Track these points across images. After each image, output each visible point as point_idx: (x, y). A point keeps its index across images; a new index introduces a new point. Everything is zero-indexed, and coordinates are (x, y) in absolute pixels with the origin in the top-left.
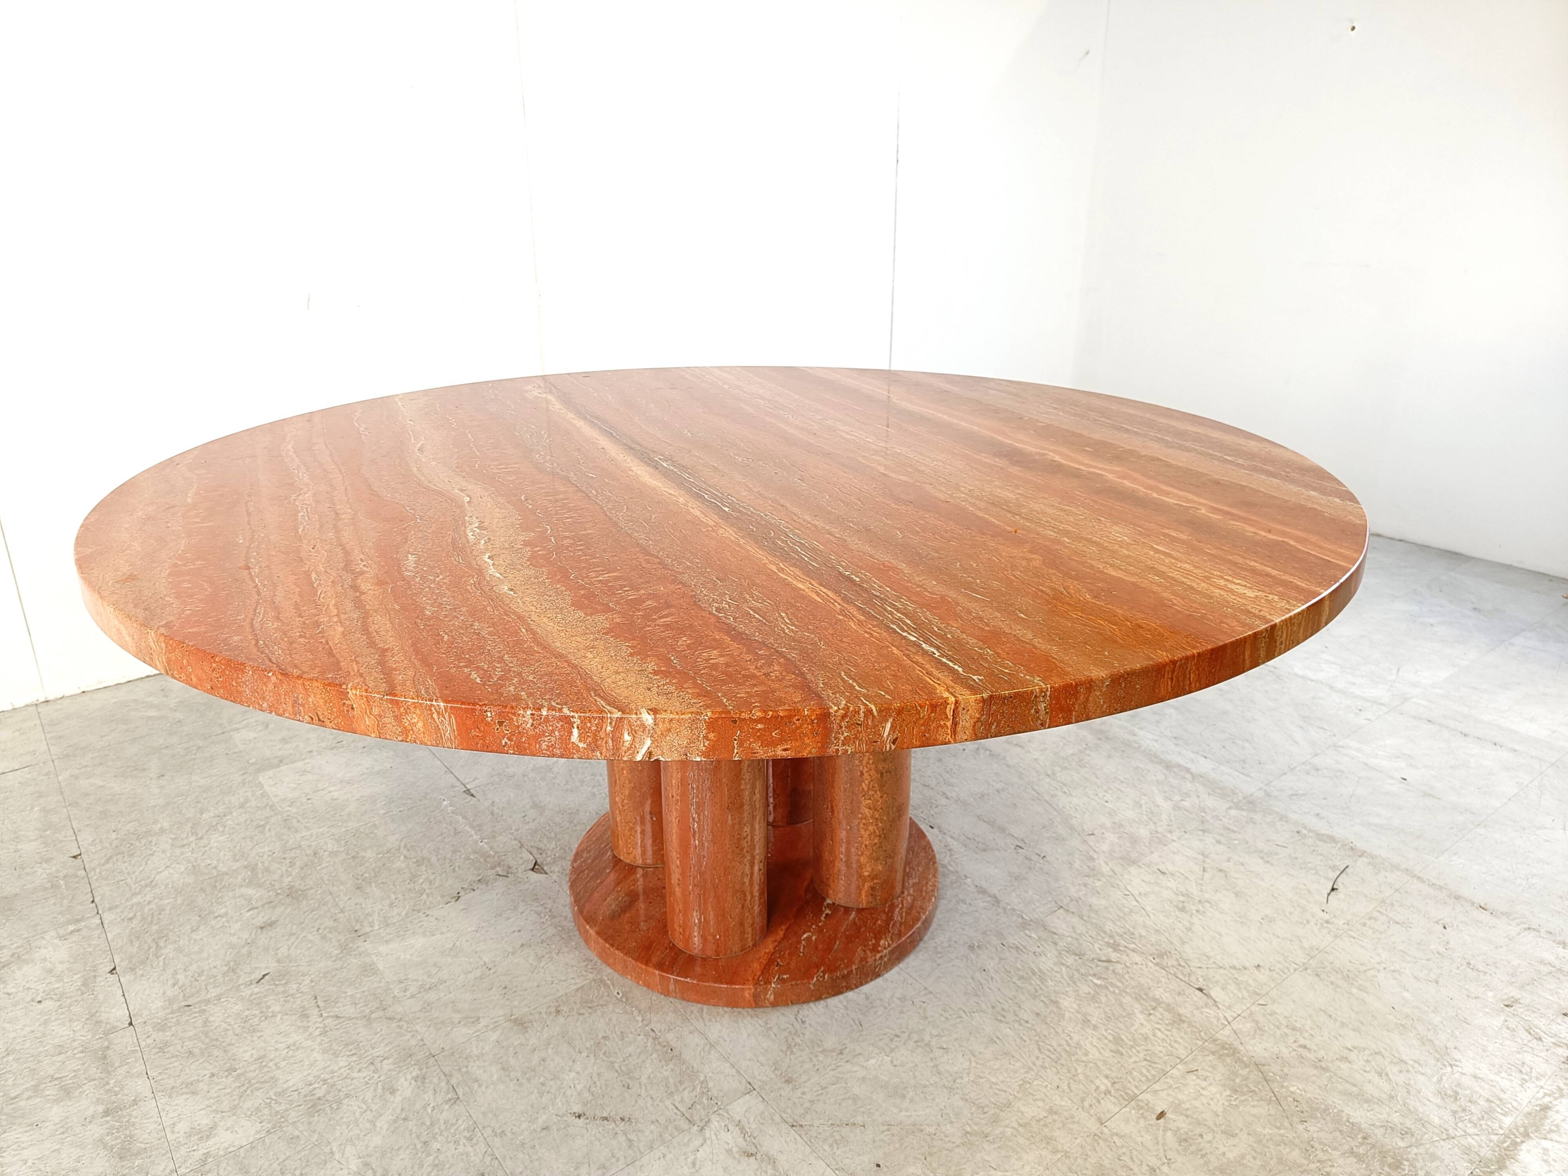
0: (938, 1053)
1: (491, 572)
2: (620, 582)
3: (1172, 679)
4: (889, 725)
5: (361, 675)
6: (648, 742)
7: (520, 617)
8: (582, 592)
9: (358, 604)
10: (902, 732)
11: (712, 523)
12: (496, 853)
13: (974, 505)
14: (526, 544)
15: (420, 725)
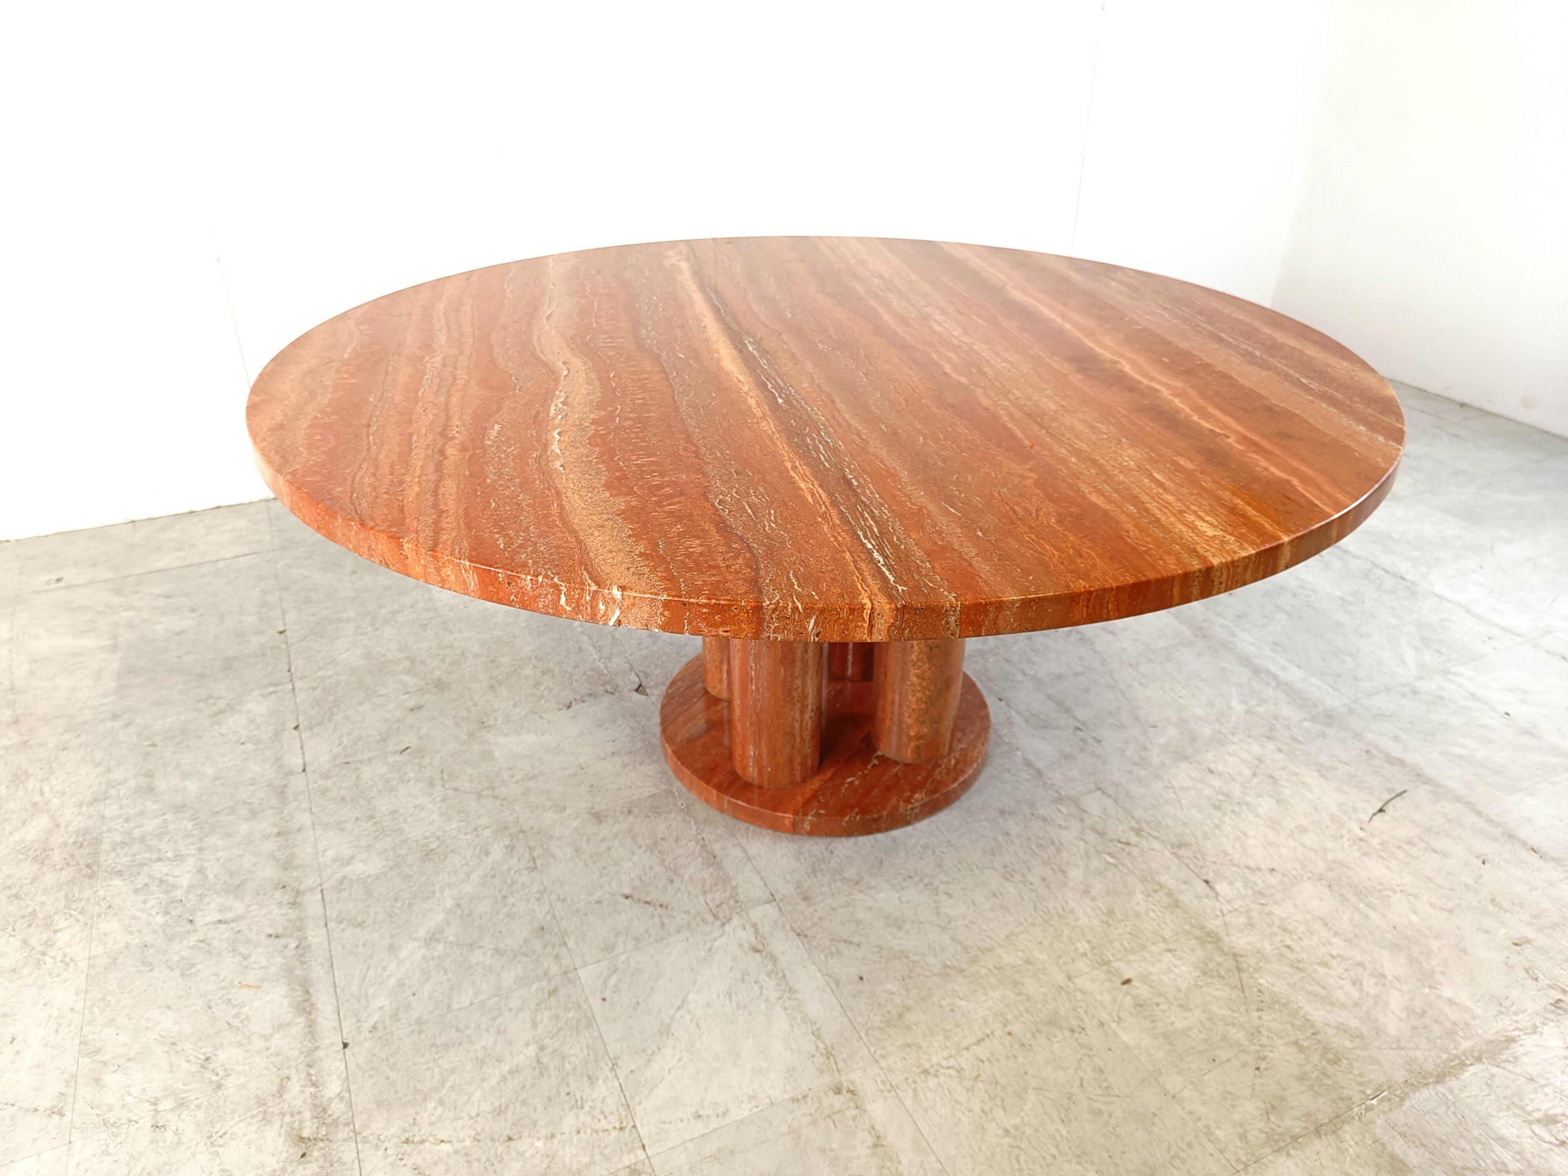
0: (942, 897)
1: (553, 448)
2: (652, 468)
3: (1087, 607)
4: (813, 621)
5: (417, 532)
6: (618, 612)
7: (558, 493)
8: (618, 474)
9: (439, 467)
10: (823, 627)
11: (759, 414)
12: (609, 672)
13: (1010, 414)
14: (594, 422)
15: (453, 577)
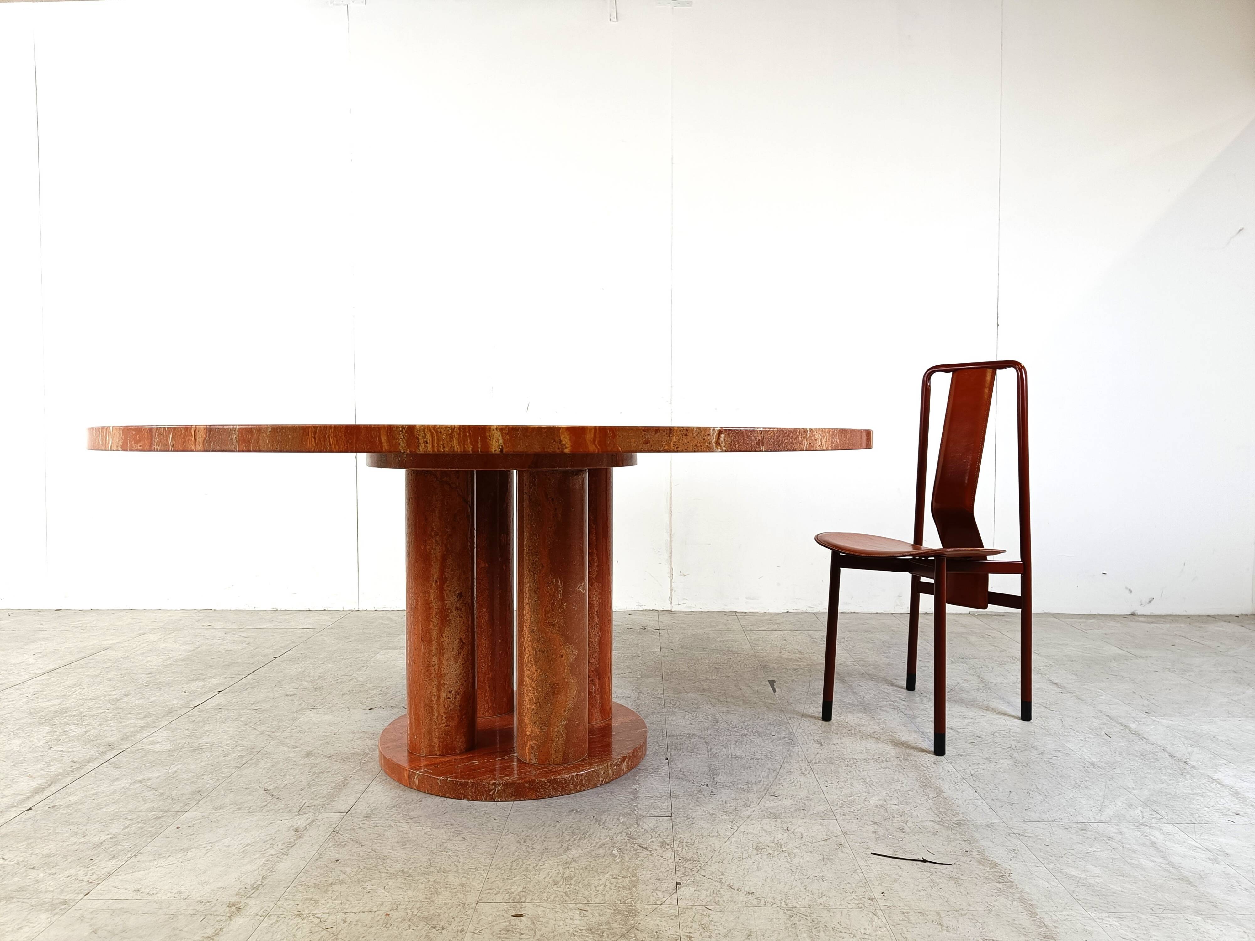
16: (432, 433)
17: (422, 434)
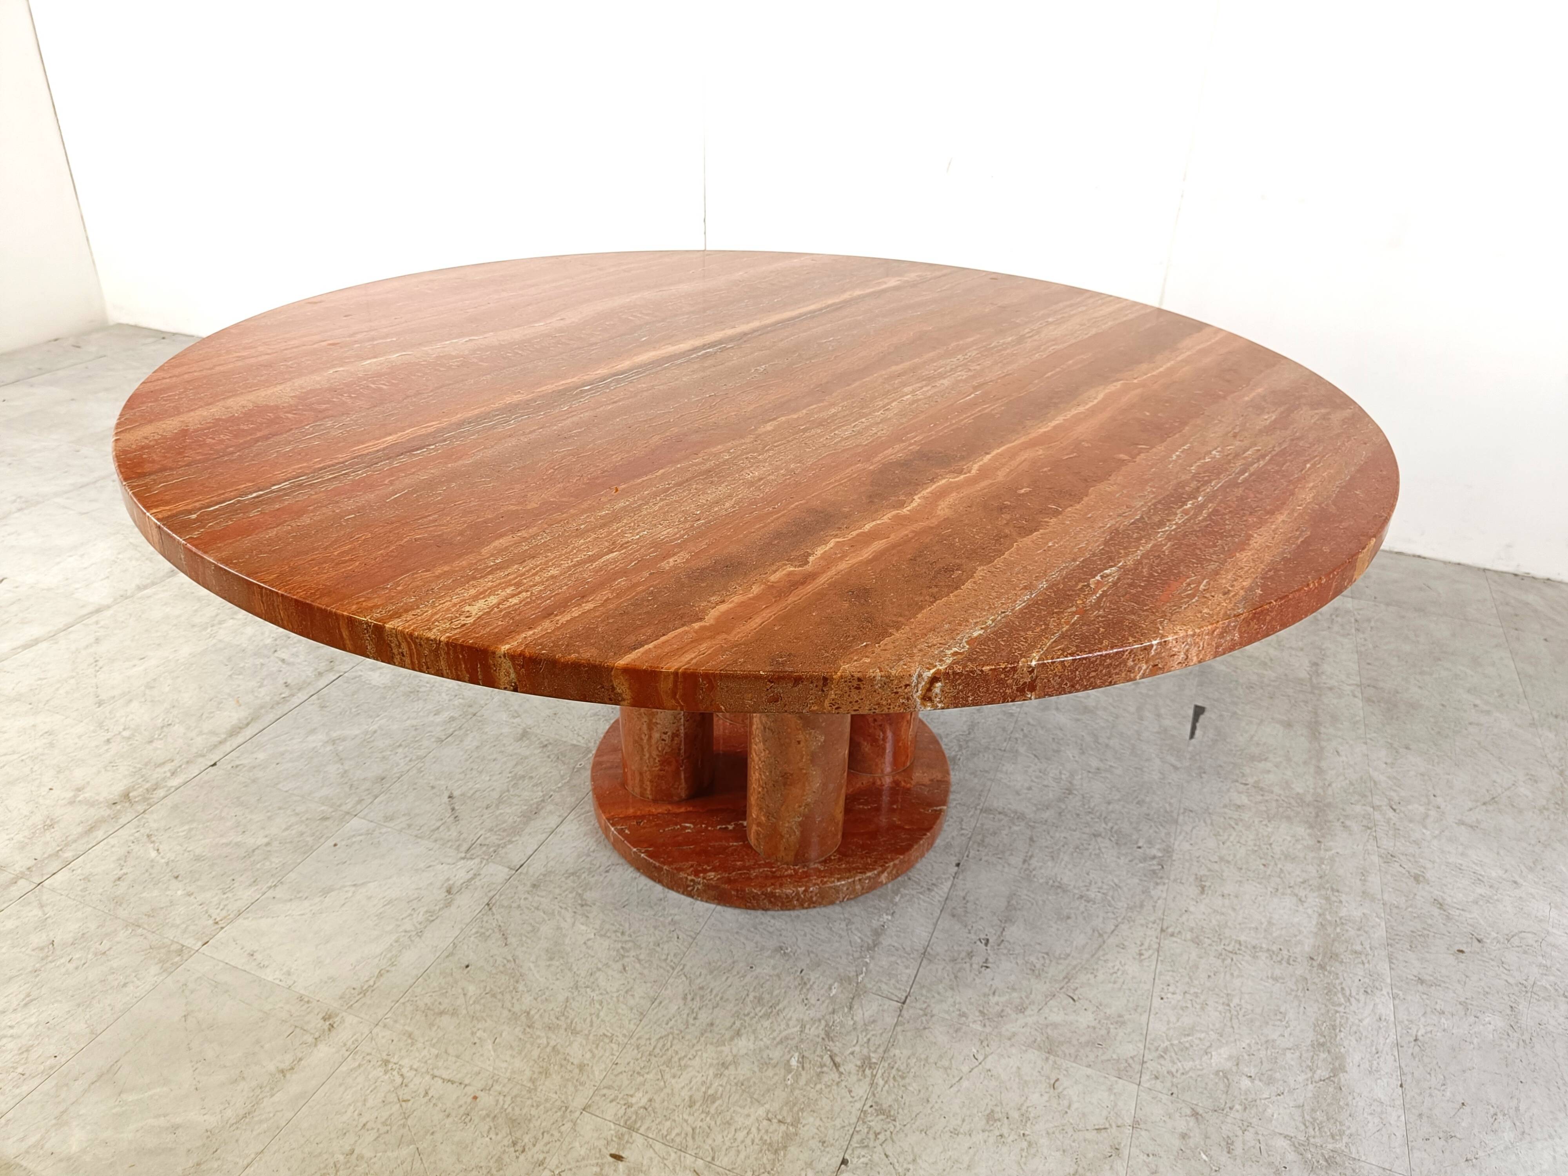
16: (408, 643)
17: (394, 640)
